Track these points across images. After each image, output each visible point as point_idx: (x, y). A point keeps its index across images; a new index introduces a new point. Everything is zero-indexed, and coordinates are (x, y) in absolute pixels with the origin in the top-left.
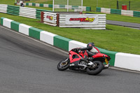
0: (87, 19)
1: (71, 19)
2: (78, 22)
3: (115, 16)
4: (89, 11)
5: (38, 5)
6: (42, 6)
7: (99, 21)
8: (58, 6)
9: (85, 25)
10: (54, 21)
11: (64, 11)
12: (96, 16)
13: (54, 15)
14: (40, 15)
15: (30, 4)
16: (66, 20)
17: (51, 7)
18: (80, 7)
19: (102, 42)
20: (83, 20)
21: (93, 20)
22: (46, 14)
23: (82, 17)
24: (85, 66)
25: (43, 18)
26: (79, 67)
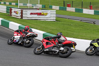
0: (42, 14)
1: (31, 14)
2: (36, 16)
3: (62, 11)
4: (44, 8)
5: (8, 3)
6: (10, 4)
7: (51, 15)
8: (22, 4)
9: (41, 17)
10: (19, 15)
11: (26, 7)
12: (49, 12)
13: (19, 11)
14: (9, 10)
15: (2, 3)
16: (27, 14)
17: (17, 5)
18: (37, 5)
19: (53, 30)
20: (39, 14)
21: (47, 14)
22: (13, 10)
23: (39, 12)
24: (58, 51)
25: (11, 12)
26: (52, 51)
